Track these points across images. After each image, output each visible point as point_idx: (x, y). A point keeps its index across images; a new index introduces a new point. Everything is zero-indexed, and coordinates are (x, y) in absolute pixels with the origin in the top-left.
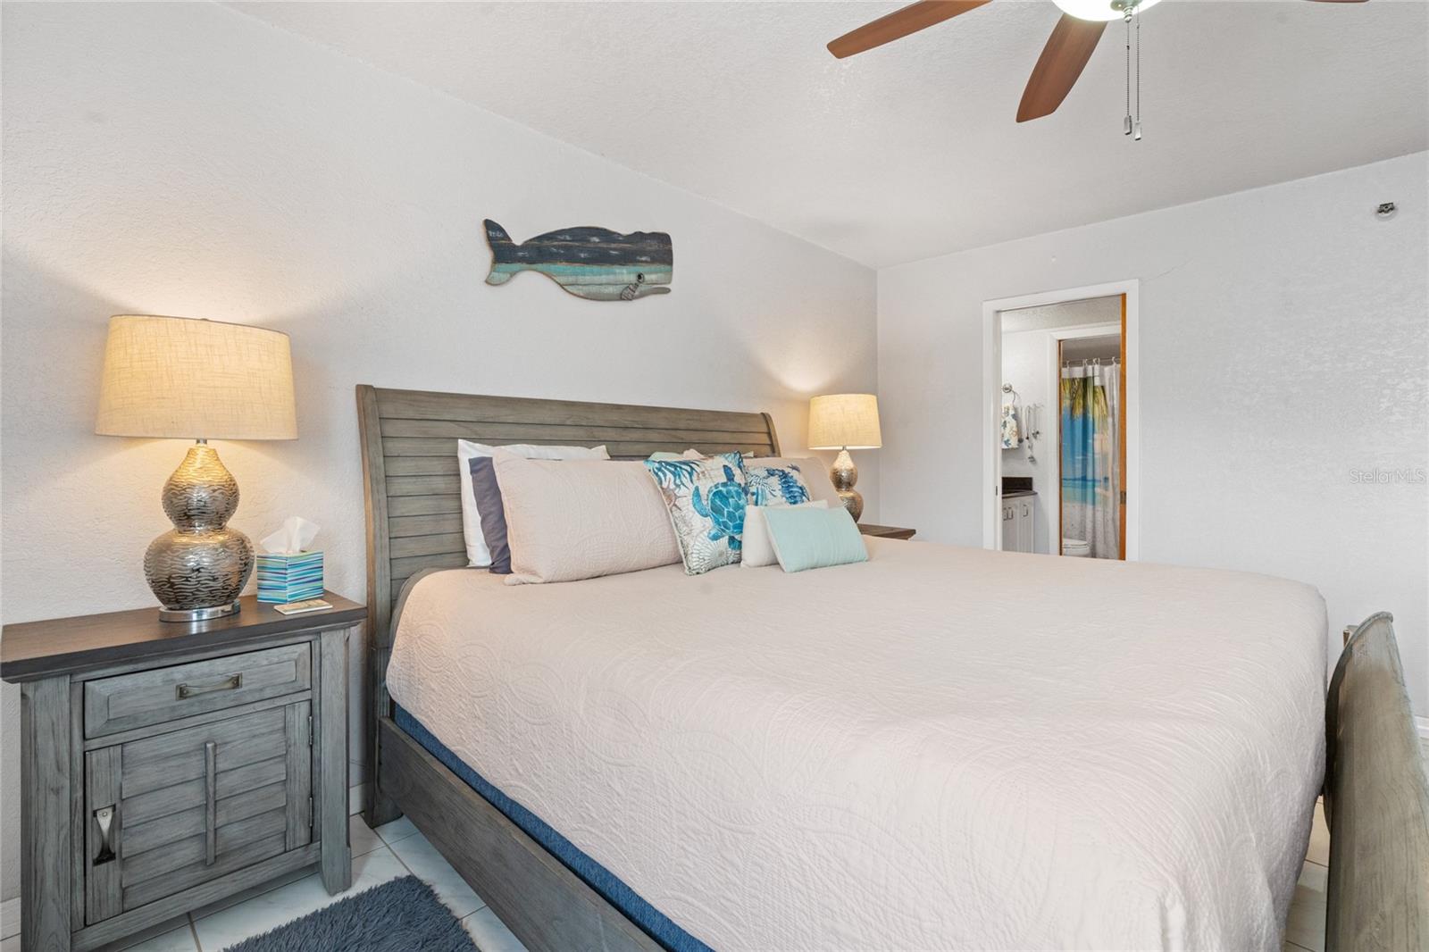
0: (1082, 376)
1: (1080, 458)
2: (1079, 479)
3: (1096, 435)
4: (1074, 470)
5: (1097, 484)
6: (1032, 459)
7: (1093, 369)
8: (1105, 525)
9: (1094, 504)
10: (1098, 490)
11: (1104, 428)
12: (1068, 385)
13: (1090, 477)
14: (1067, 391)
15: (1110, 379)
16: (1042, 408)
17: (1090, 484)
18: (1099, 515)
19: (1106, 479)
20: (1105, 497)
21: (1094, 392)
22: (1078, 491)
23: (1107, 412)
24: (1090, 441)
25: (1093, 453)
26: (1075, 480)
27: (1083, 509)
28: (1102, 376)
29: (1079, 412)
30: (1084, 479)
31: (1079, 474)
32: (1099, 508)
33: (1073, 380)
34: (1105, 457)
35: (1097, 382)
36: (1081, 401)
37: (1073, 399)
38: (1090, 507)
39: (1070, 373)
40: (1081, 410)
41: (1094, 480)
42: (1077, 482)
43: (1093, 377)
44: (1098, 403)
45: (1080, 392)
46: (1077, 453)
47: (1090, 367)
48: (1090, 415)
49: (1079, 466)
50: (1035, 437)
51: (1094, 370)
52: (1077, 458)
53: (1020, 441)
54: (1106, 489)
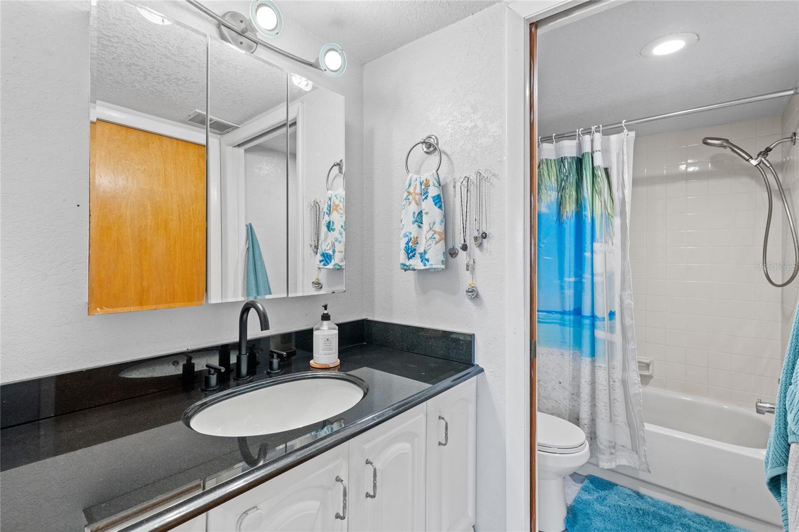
0: (575, 155)
1: (572, 279)
2: (569, 313)
3: (597, 246)
4: (563, 298)
5: (598, 323)
6: (473, 294)
7: (592, 141)
8: (611, 388)
9: (593, 354)
10: (600, 334)
11: (609, 234)
12: (554, 171)
13: (586, 311)
14: (553, 179)
15: (618, 155)
16: (494, 180)
17: (587, 322)
18: (601, 375)
19: (612, 314)
20: (611, 344)
21: (594, 175)
22: (569, 331)
23: (613, 208)
24: (588, 254)
25: (593, 275)
26: (563, 313)
27: (576, 360)
28: (606, 151)
29: (570, 209)
30: (578, 311)
31: (570, 306)
32: (601, 363)
33: (562, 160)
34: (610, 277)
35: (599, 161)
36: (574, 193)
37: (561, 189)
38: (586, 360)
39: (557, 150)
40: (574, 206)
41: (593, 317)
42: (567, 317)
43: (593, 152)
44: (600, 194)
45: (573, 179)
46: (567, 273)
47: (587, 138)
48: (588, 213)
49: (570, 293)
50: (480, 246)
51: (592, 143)
52: (566, 279)
53: (452, 253)
54: (612, 330)
